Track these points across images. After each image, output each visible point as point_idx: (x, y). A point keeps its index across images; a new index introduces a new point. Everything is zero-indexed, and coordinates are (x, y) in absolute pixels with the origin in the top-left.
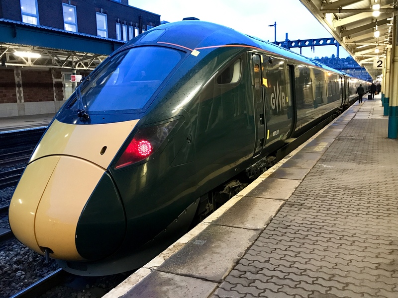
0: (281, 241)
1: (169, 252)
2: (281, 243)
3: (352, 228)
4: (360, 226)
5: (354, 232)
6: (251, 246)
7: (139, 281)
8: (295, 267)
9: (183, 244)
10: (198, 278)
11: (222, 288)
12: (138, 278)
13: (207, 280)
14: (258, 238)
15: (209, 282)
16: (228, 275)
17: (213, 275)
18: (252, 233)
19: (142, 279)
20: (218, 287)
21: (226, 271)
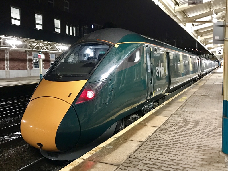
1: (93, 151)
2: (153, 148)
6: (137, 149)
8: (159, 160)
9: (101, 147)
10: (108, 164)
14: (141, 145)
15: (113, 166)
17: (116, 162)
18: (138, 143)
19: (78, 164)
20: (118, 168)
21: (123, 161)
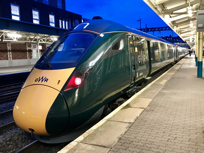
0: (142, 128)
1: (86, 134)
2: (142, 129)
3: (177, 122)
4: (182, 121)
5: (179, 124)
6: (127, 131)
7: (72, 148)
8: (149, 141)
9: (93, 130)
10: (101, 146)
11: (112, 151)
12: (71, 146)
13: (105, 147)
14: (131, 127)
15: (106, 148)
16: (116, 144)
17: (108, 145)
18: (128, 125)
19: (73, 147)
20: (110, 150)
21: (114, 143)
